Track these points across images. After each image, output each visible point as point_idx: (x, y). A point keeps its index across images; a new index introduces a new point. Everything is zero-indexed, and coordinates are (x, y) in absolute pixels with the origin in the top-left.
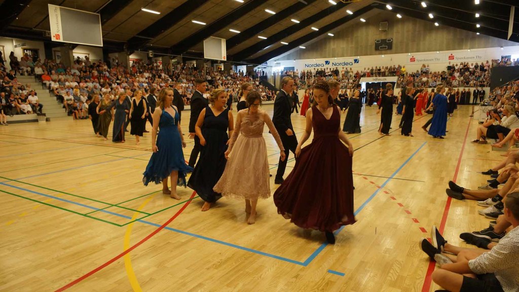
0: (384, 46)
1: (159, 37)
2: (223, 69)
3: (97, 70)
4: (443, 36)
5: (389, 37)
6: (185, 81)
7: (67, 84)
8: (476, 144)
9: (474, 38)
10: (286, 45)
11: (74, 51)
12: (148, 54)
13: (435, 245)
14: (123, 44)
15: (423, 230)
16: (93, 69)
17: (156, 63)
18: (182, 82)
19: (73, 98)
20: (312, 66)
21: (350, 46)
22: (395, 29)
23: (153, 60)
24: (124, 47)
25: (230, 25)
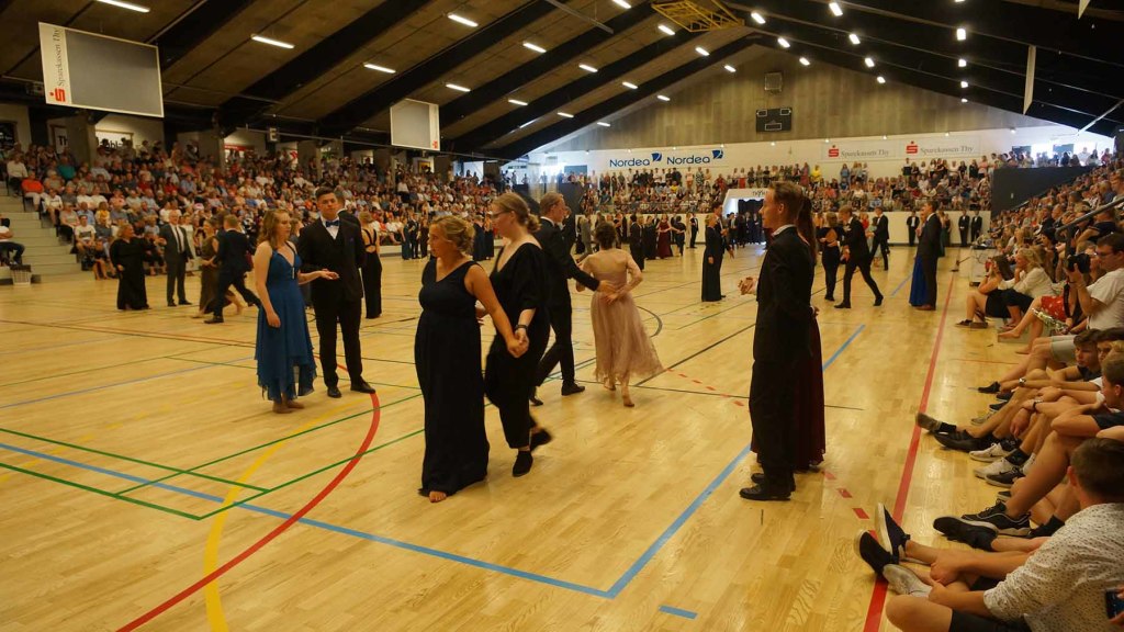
0: (774, 123)
1: (291, 98)
2: (432, 171)
3: (149, 169)
4: (894, 105)
5: (784, 105)
6: (349, 194)
7: (81, 199)
8: (966, 329)
9: (957, 108)
10: (568, 118)
11: (97, 127)
12: (267, 136)
13: (887, 545)
14: (208, 113)
15: (861, 513)
16: (141, 168)
17: (286, 155)
19: (94, 232)
20: (624, 163)
21: (705, 121)
22: (797, 89)
23: (279, 148)
24: (213, 120)
25: (448, 75)
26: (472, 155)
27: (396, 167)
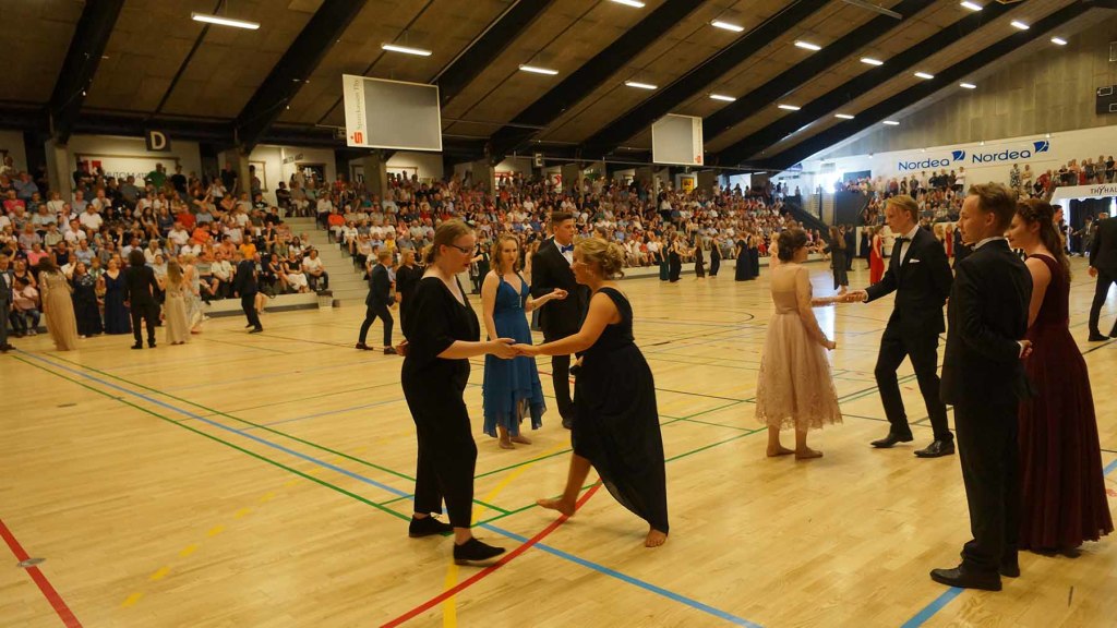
1: (557, 122)
2: (695, 186)
6: (609, 215)
7: (373, 230)
11: (388, 164)
12: (533, 162)
14: (481, 143)
16: (422, 199)
17: (549, 178)
18: (604, 218)
20: (917, 165)
21: (1023, 108)
23: (544, 172)
24: (485, 150)
25: (713, 85)
26: (738, 168)
27: (658, 186)
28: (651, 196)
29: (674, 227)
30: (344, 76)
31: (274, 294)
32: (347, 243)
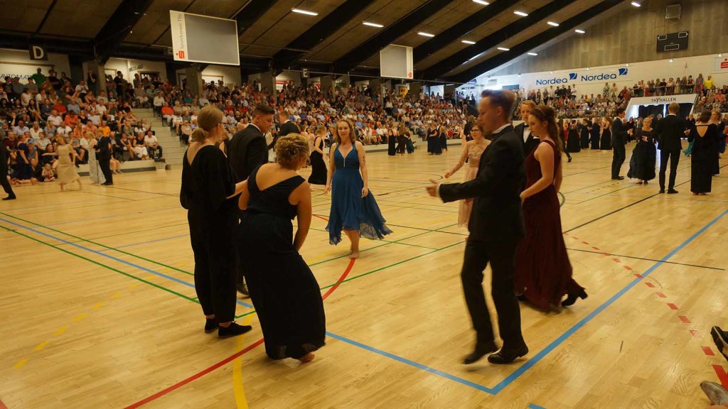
0: (673, 45)
1: (317, 48)
3: (232, 99)
5: (682, 29)
11: (204, 73)
12: (301, 74)
14: (267, 60)
16: (226, 97)
17: (313, 86)
18: (348, 112)
20: (547, 82)
21: (613, 47)
22: (694, 16)
23: (309, 82)
24: (269, 65)
25: (420, 26)
26: (436, 81)
27: (384, 92)
28: (379, 99)
29: (394, 119)
30: (171, 11)
31: (124, 161)
32: (175, 127)
